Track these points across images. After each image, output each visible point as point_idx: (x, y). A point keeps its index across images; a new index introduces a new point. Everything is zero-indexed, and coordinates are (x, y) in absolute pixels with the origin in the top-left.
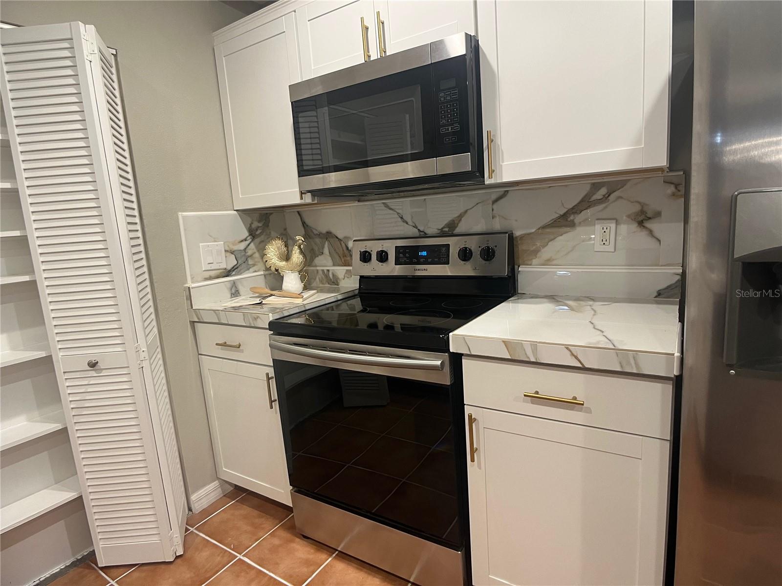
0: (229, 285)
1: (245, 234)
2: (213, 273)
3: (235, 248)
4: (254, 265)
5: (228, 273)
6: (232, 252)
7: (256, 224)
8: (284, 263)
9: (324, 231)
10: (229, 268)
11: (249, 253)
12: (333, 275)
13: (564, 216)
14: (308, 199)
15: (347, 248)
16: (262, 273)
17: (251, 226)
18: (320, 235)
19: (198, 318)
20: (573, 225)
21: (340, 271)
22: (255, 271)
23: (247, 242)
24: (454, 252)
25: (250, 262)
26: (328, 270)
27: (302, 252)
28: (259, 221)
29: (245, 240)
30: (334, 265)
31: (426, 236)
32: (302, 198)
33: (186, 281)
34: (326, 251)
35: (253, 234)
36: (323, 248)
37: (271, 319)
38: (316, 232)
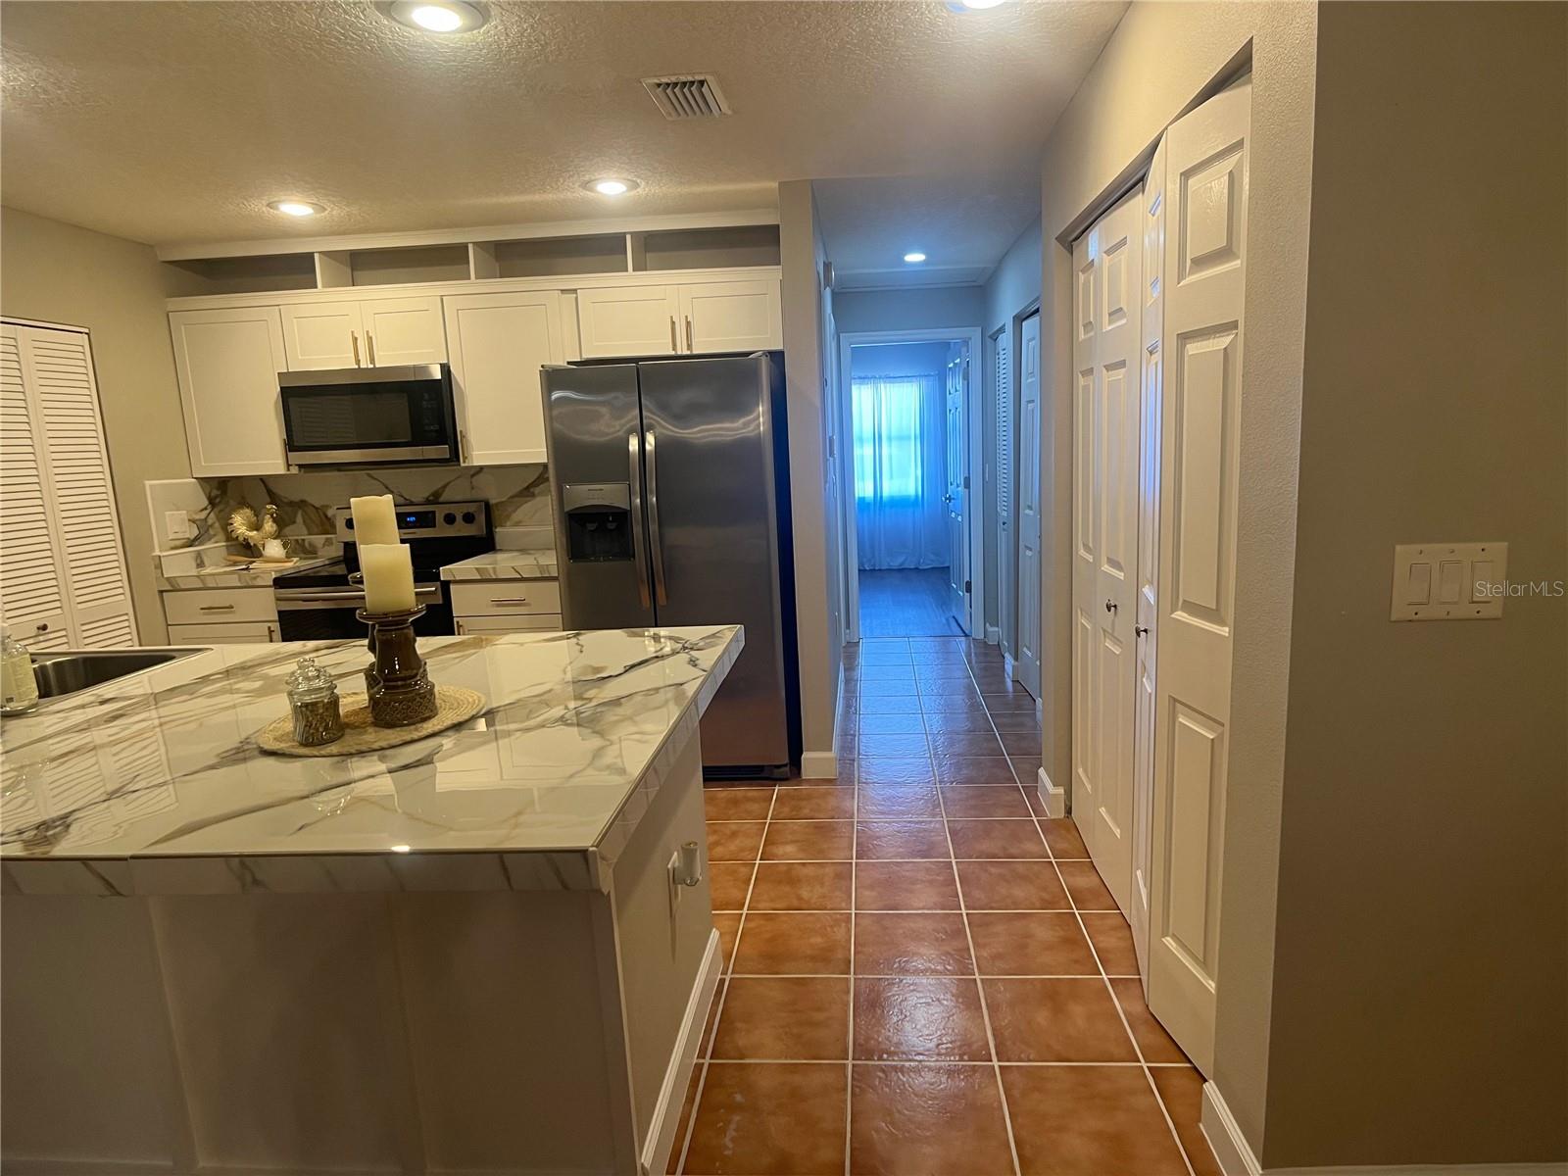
0: (193, 555)
1: (206, 502)
2: (178, 543)
3: (197, 517)
4: (215, 535)
5: (191, 543)
6: (194, 522)
7: (215, 492)
8: (255, 532)
9: (296, 498)
10: (192, 537)
11: (210, 522)
12: (310, 544)
13: (528, 488)
14: (294, 470)
15: (326, 516)
16: (224, 544)
17: (210, 493)
18: (291, 504)
19: (172, 586)
20: (533, 495)
21: (318, 540)
22: (216, 542)
23: (208, 511)
24: (440, 518)
25: (211, 532)
26: (303, 540)
27: (275, 521)
28: (218, 489)
29: (206, 509)
30: (310, 534)
31: (412, 504)
32: (289, 470)
33: (153, 550)
34: (299, 519)
35: (212, 502)
36: (295, 516)
37: (274, 576)
38: (286, 500)
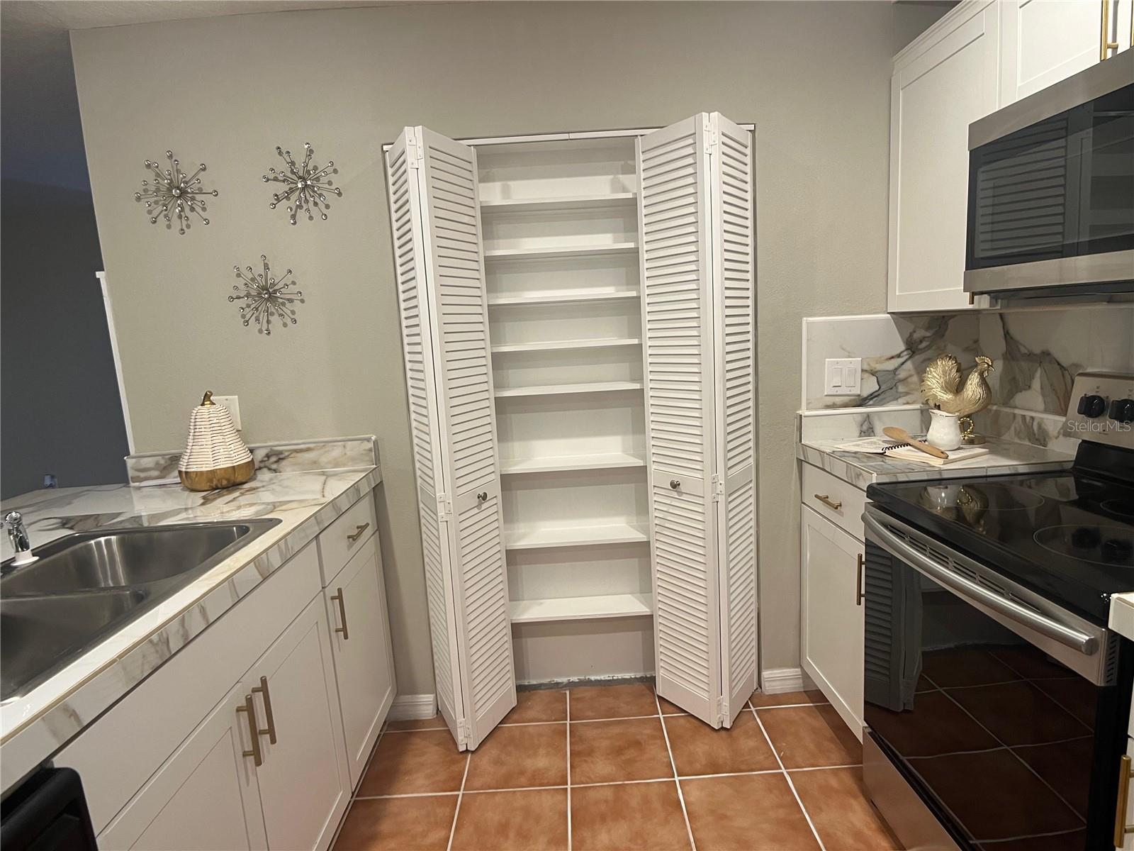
0: (859, 419)
1: (900, 346)
2: (838, 400)
3: (879, 367)
4: (907, 394)
5: (861, 402)
6: (873, 373)
7: (920, 334)
8: (950, 396)
9: (1037, 350)
10: (865, 394)
11: (902, 374)
12: (1040, 426)
14: (983, 303)
16: (917, 406)
17: (911, 335)
18: (1030, 356)
21: (1053, 422)
22: (908, 403)
23: (901, 360)
25: (901, 388)
26: (1033, 418)
27: (984, 382)
28: (927, 329)
29: (899, 356)
30: (1046, 411)
32: (972, 302)
33: (799, 407)
34: (1036, 384)
35: (912, 347)
36: (1032, 378)
37: (874, 481)
38: (1023, 350)
